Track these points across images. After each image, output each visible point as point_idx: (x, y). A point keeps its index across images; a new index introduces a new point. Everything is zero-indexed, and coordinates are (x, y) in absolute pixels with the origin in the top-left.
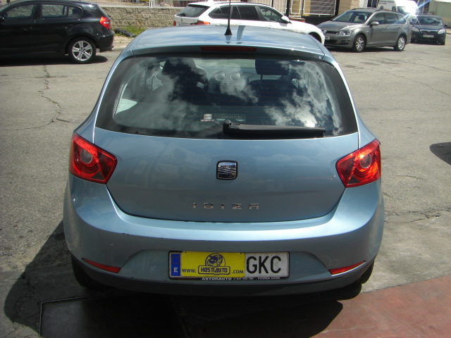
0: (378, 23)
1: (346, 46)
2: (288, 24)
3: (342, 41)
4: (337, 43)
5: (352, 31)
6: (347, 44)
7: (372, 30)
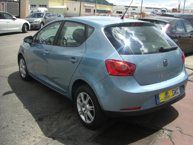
0: (47, 17)
1: (37, 28)
2: (16, 20)
3: (35, 26)
4: (33, 27)
5: (39, 21)
6: (37, 27)
7: (46, 20)
